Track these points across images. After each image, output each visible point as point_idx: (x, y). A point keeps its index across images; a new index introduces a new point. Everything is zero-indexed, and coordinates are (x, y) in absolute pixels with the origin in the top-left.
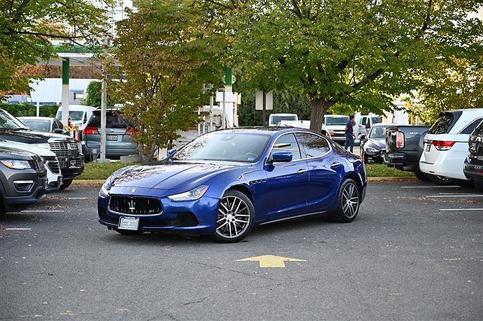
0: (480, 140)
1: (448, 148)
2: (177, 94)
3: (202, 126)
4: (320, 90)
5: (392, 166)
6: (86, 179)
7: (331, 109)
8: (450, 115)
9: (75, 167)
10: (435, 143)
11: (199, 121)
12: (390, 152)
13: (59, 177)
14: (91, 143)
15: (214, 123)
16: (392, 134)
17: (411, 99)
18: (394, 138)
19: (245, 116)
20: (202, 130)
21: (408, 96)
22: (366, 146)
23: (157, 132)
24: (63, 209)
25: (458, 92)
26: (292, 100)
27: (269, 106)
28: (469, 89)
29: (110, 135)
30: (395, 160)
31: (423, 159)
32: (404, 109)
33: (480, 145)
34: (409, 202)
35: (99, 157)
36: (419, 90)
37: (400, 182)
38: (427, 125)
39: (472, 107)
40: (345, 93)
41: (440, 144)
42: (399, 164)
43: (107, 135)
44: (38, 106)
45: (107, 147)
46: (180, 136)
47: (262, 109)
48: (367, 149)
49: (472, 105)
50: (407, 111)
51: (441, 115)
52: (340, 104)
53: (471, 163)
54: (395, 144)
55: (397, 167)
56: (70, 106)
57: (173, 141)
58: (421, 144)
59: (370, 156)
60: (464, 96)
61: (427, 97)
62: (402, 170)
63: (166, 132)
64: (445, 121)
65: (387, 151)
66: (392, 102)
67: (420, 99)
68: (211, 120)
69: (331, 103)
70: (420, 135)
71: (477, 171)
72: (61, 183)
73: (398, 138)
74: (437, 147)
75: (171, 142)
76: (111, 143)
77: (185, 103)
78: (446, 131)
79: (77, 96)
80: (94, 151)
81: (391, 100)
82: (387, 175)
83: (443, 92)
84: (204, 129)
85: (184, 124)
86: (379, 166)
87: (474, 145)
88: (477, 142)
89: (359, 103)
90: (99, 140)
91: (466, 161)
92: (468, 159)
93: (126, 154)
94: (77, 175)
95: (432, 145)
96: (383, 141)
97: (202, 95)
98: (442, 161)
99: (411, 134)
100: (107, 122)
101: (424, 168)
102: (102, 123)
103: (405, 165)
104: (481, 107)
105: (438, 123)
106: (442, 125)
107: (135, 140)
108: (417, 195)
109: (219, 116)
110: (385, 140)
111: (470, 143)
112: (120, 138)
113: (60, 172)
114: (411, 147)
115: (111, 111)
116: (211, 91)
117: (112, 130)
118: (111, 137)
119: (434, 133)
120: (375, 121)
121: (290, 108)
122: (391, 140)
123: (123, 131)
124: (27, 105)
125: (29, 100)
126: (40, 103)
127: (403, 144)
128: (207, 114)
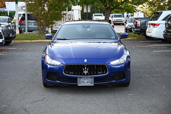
0: (169, 23)
1: (157, 26)
2: (53, 7)
3: (63, 19)
4: (108, 4)
5: (136, 33)
6: (19, 40)
7: (113, 12)
8: (158, 13)
9: (12, 36)
10: (152, 24)
11: (62, 17)
12: (135, 28)
13: (3, 41)
14: (22, 26)
15: (68, 18)
16: (136, 21)
17: (143, 7)
18: (136, 22)
19: (84, 15)
20: (63, 21)
21: (142, 6)
22: (127, 26)
23: (46, 21)
24: (4, 53)
25: (161, 4)
26: (101, 9)
27: (89, 11)
28: (166, 3)
29: (29, 23)
30: (137, 31)
31: (147, 31)
32: (140, 11)
33: (169, 25)
34: (142, 48)
35: (25, 31)
36: (146, 4)
37: (139, 40)
38: (149, 17)
39: (167, 10)
40: (118, 5)
41: (154, 25)
42: (138, 33)
43: (28, 23)
44: (8, 12)
45: (28, 27)
46: (55, 23)
47: (86, 12)
48: (127, 27)
49: (167, 9)
50: (142, 12)
51: (155, 13)
52: (116, 9)
53: (166, 32)
54: (137, 25)
55: (138, 34)
56: (18, 12)
57: (53, 25)
58: (147, 25)
59: (128, 29)
60: (164, 6)
61: (149, 6)
62: (140, 35)
63: (50, 21)
64: (156, 16)
65: (134, 28)
66: (136, 9)
67: (147, 7)
68: (67, 17)
69: (113, 9)
70: (146, 21)
71: (169, 35)
72: (4, 43)
73: (138, 22)
74: (153, 26)
75: (52, 25)
76: (30, 26)
77: (57, 10)
78: (156, 20)
79: (23, 8)
80: (23, 29)
81: (136, 8)
82: (134, 37)
83: (156, 4)
84: (64, 20)
85: (56, 18)
86: (131, 33)
87: (167, 25)
88: (168, 24)
89: (123, 9)
90: (25, 25)
91: (164, 32)
92: (165, 30)
93: (35, 30)
94: (13, 39)
95: (151, 25)
96: (133, 24)
97: (63, 7)
98: (155, 31)
99: (143, 21)
100: (28, 18)
101: (148, 34)
102: (26, 18)
103: (141, 33)
104: (170, 10)
105: (153, 16)
106: (155, 17)
107: (38, 25)
108: (145, 45)
109: (70, 15)
110: (133, 23)
111: (166, 24)
112: (33, 24)
113: (4, 38)
114: (143, 26)
115: (29, 14)
116: (66, 5)
117: (30, 21)
118: (29, 24)
119: (152, 20)
120: (132, 16)
121: (100, 12)
122: (135, 23)
123: (34, 21)
124: (5, 12)
125: (5, 10)
126: (9, 11)
127: (140, 25)
128: (65, 14)
